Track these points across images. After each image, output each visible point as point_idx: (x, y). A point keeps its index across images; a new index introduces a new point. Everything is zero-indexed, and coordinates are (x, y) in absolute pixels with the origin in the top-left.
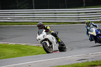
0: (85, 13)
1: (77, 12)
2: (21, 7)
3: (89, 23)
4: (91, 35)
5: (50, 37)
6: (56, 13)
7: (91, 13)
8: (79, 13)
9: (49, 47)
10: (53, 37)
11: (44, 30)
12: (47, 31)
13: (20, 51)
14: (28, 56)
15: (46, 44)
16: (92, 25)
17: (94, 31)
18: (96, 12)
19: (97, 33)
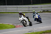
0: (32, 7)
3: (34, 12)
6: (18, 8)
7: (35, 7)
8: (29, 8)
16: (36, 13)
18: (38, 7)
19: (38, 17)
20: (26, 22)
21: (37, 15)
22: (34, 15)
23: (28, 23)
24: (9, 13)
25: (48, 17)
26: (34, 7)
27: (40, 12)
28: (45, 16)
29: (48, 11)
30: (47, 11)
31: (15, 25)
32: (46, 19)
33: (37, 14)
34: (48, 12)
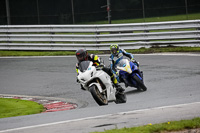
0: (111, 33)
1: (94, 30)
3: (117, 49)
5: (102, 75)
6: (53, 33)
7: (122, 32)
8: (98, 33)
9: (102, 94)
11: (91, 63)
15: (96, 88)
16: (121, 54)
17: (128, 64)
18: (131, 32)
19: (133, 68)
21: (126, 61)
22: (115, 59)
23: (111, 93)
24: (19, 53)
25: (171, 69)
26: (117, 32)
27: (143, 51)
28: (160, 67)
29: (170, 47)
30: (170, 45)
31: (44, 101)
32: (166, 78)
34: (171, 49)
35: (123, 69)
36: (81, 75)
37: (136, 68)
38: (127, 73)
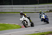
2: (6, 4)
4: (42, 18)
6: (24, 7)
7: (42, 7)
10: (28, 19)
12: (25, 16)
13: (5, 27)
14: (9, 30)
16: (42, 13)
18: (44, 7)
19: (45, 17)
20: (27, 22)
22: (41, 15)
23: (29, 24)
27: (47, 12)
33: (44, 14)
35: (42, 17)
36: (21, 19)
37: (46, 17)
38: (43, 19)
